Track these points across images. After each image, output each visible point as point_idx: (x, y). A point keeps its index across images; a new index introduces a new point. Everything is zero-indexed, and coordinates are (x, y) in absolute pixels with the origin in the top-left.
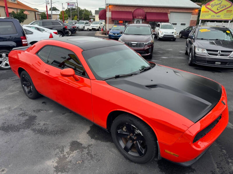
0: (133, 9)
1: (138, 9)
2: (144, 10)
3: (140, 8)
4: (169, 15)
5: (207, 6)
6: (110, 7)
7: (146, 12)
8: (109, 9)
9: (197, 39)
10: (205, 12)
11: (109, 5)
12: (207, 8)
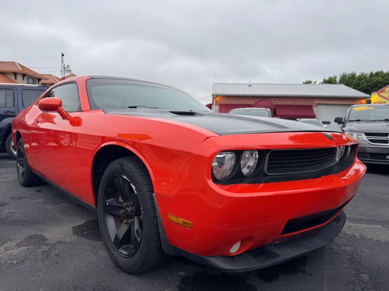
0: (253, 100)
1: (261, 100)
2: (272, 101)
3: (264, 99)
4: (315, 109)
5: (381, 94)
6: (218, 98)
7: (275, 105)
8: (216, 102)
9: (349, 121)
10: (378, 103)
11: (216, 96)
12: (381, 96)
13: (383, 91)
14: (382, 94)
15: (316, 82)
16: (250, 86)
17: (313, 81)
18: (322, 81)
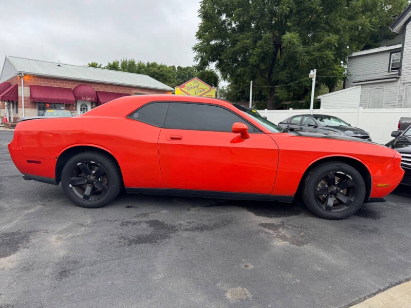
0: (72, 84)
1: (82, 85)
3: (85, 84)
6: (26, 78)
7: (97, 92)
8: (24, 82)
11: (24, 74)
12: (183, 91)
13: (184, 87)
14: (183, 89)
15: (101, 65)
16: (59, 66)
17: (99, 64)
18: (107, 65)
